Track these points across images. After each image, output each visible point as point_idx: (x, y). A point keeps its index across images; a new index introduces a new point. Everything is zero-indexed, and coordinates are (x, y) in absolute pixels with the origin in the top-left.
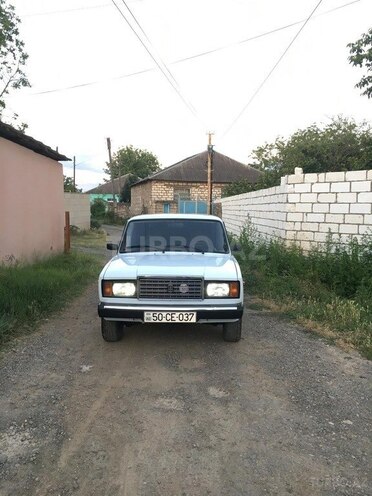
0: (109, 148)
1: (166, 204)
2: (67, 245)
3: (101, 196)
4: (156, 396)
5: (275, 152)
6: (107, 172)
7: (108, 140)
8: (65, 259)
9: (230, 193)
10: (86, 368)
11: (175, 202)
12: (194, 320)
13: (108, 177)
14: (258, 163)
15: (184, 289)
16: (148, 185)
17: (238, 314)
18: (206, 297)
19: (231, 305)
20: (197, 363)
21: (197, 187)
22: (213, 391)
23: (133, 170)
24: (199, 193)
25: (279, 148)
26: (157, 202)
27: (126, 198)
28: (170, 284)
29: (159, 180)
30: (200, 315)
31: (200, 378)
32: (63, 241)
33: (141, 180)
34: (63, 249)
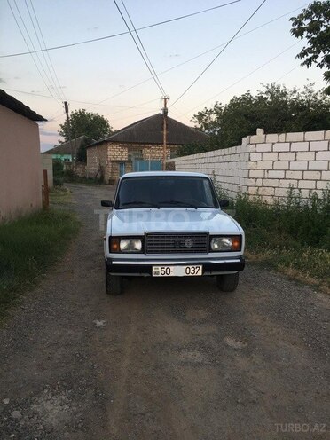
0: (67, 111)
1: (121, 163)
2: (46, 203)
3: (59, 156)
4: (179, 350)
5: (214, 117)
6: (61, 134)
7: (66, 103)
8: (44, 215)
9: (182, 154)
10: (99, 323)
11: (129, 161)
12: (200, 273)
13: (63, 139)
14: (199, 126)
15: (189, 243)
16: (103, 146)
17: (239, 266)
18: (211, 251)
19: (232, 257)
21: (149, 148)
22: (229, 341)
23: (86, 130)
24: (150, 153)
25: (217, 113)
26: (113, 162)
27: (82, 158)
28: (177, 239)
29: (114, 141)
31: (213, 329)
32: (40, 198)
33: (96, 142)
34: (41, 207)
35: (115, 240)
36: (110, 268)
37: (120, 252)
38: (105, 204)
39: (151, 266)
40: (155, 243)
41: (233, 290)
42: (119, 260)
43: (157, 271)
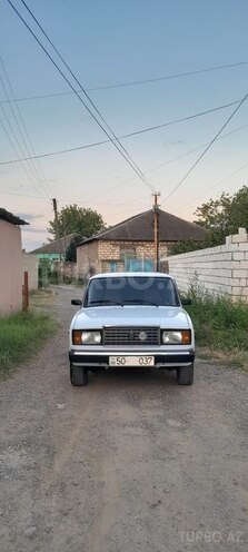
0: (55, 208)
1: (113, 262)
2: (26, 303)
3: (46, 256)
4: (124, 426)
5: (220, 209)
6: (50, 231)
7: (54, 200)
8: (24, 316)
9: (176, 252)
10: (60, 406)
11: (121, 261)
12: (152, 364)
13: (52, 237)
14: (204, 220)
15: (143, 336)
16: (94, 245)
17: (190, 358)
18: (162, 343)
19: (184, 350)
20: (155, 402)
21: (143, 246)
22: (171, 422)
23: (78, 229)
24: (145, 252)
25: (224, 205)
26: (103, 261)
27: (71, 258)
28: (131, 332)
29: (105, 239)
30: (158, 359)
31: (161, 413)
32: (21, 299)
33: (86, 239)
34: (21, 308)
35: (77, 333)
36: (73, 358)
37: (82, 344)
38: (74, 303)
39: (108, 357)
40: (112, 336)
41: (189, 383)
42: (80, 350)
43: (114, 362)
